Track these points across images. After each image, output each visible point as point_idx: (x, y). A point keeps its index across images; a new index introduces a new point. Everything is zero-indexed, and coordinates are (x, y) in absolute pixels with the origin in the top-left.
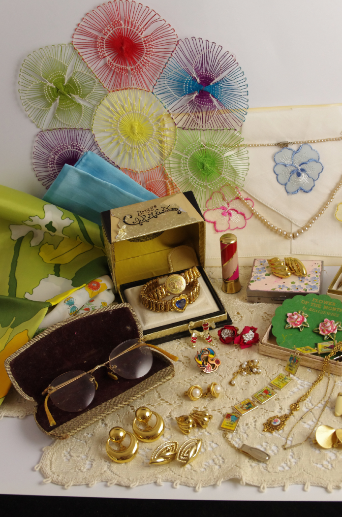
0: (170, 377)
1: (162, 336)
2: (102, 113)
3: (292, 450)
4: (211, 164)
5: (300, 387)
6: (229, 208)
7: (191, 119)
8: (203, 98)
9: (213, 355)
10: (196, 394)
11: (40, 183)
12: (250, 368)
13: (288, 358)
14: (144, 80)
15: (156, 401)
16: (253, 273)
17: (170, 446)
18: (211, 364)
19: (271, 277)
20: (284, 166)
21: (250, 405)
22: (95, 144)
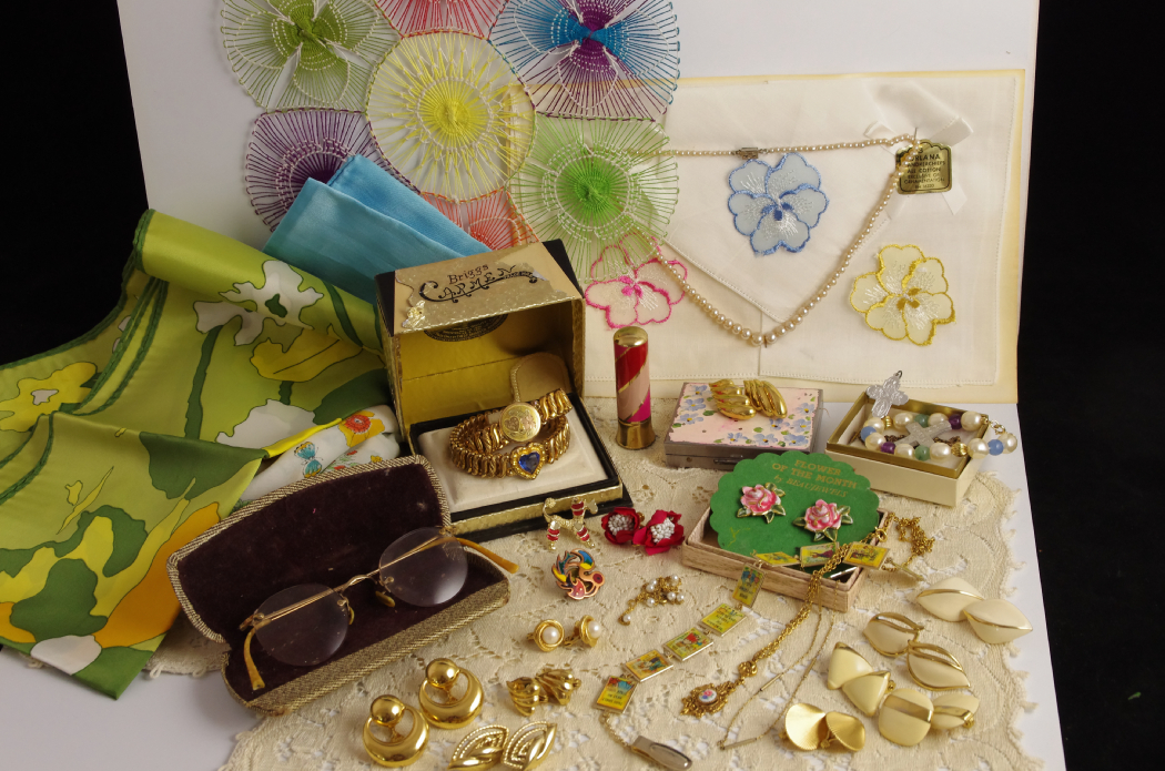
0: (499, 603)
1: (490, 525)
2: (386, 79)
3: (737, 751)
4: (603, 188)
5: (761, 632)
6: (637, 280)
7: (564, 96)
8: (590, 55)
9: (590, 564)
10: (550, 637)
11: (258, 219)
12: (662, 593)
13: (739, 575)
14: (472, 15)
15: (469, 650)
16: (679, 409)
17: (490, 736)
18: (586, 583)
19: (715, 417)
20: (749, 198)
21: (657, 663)
22: (370, 142)
